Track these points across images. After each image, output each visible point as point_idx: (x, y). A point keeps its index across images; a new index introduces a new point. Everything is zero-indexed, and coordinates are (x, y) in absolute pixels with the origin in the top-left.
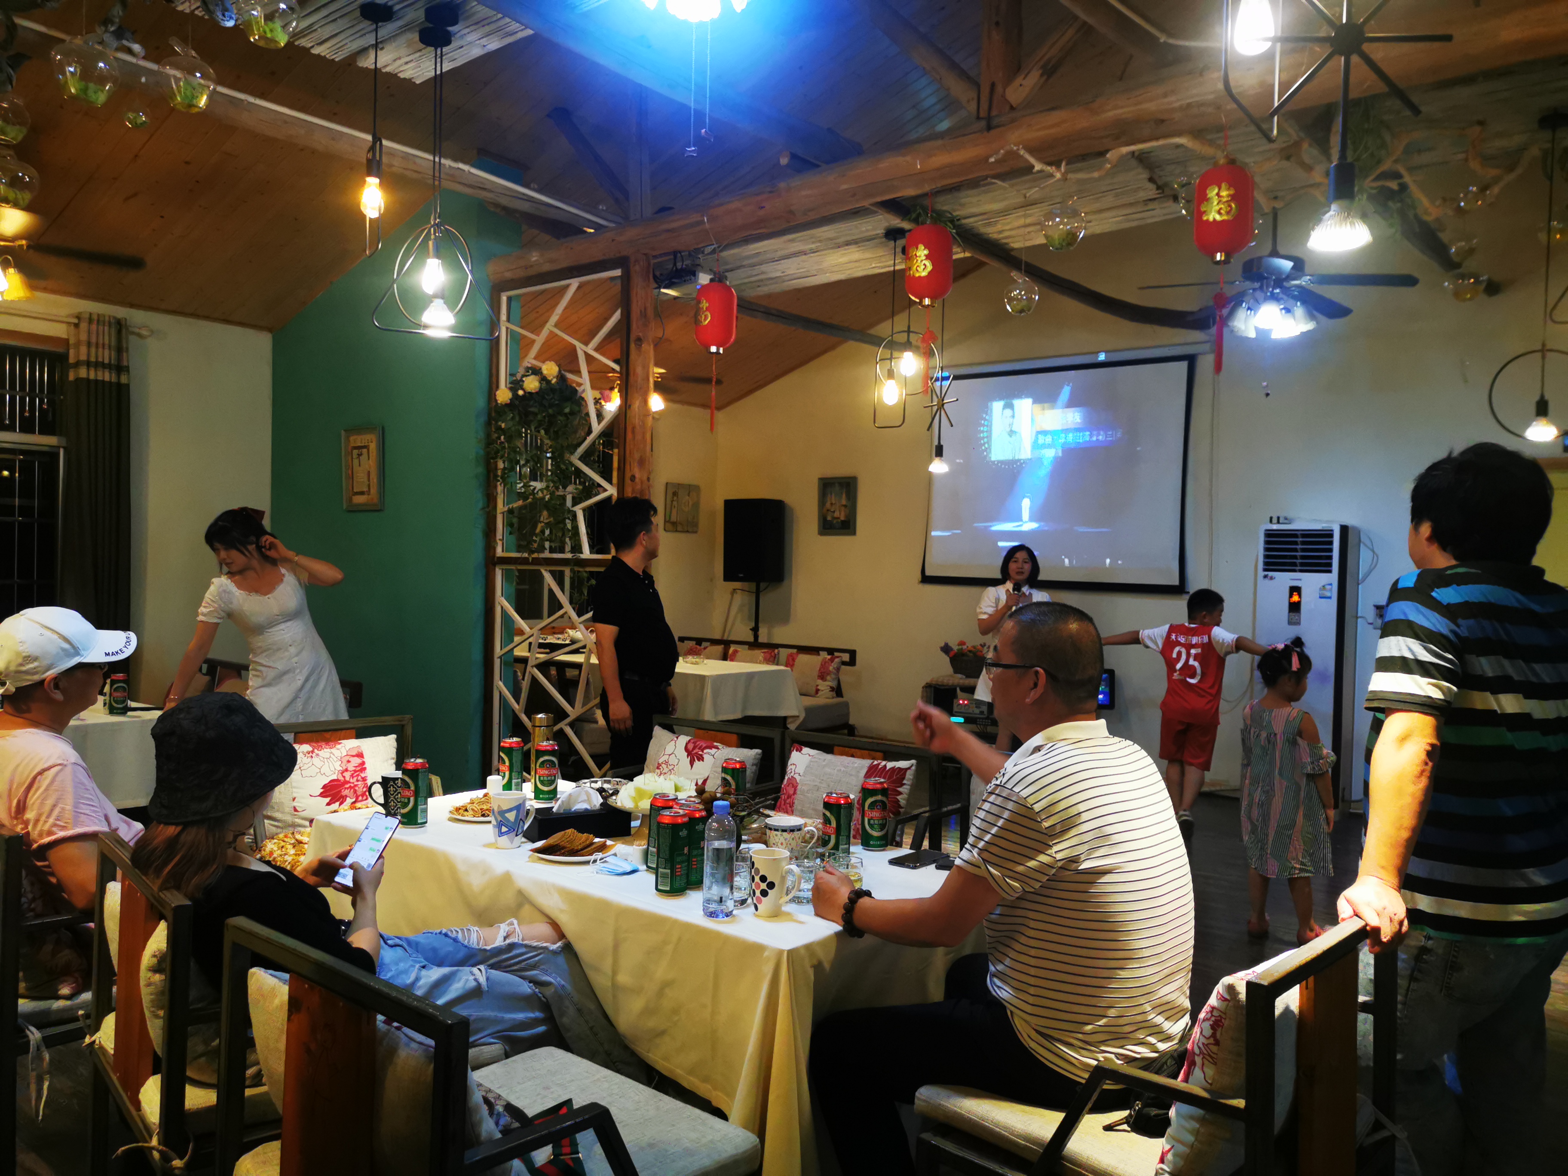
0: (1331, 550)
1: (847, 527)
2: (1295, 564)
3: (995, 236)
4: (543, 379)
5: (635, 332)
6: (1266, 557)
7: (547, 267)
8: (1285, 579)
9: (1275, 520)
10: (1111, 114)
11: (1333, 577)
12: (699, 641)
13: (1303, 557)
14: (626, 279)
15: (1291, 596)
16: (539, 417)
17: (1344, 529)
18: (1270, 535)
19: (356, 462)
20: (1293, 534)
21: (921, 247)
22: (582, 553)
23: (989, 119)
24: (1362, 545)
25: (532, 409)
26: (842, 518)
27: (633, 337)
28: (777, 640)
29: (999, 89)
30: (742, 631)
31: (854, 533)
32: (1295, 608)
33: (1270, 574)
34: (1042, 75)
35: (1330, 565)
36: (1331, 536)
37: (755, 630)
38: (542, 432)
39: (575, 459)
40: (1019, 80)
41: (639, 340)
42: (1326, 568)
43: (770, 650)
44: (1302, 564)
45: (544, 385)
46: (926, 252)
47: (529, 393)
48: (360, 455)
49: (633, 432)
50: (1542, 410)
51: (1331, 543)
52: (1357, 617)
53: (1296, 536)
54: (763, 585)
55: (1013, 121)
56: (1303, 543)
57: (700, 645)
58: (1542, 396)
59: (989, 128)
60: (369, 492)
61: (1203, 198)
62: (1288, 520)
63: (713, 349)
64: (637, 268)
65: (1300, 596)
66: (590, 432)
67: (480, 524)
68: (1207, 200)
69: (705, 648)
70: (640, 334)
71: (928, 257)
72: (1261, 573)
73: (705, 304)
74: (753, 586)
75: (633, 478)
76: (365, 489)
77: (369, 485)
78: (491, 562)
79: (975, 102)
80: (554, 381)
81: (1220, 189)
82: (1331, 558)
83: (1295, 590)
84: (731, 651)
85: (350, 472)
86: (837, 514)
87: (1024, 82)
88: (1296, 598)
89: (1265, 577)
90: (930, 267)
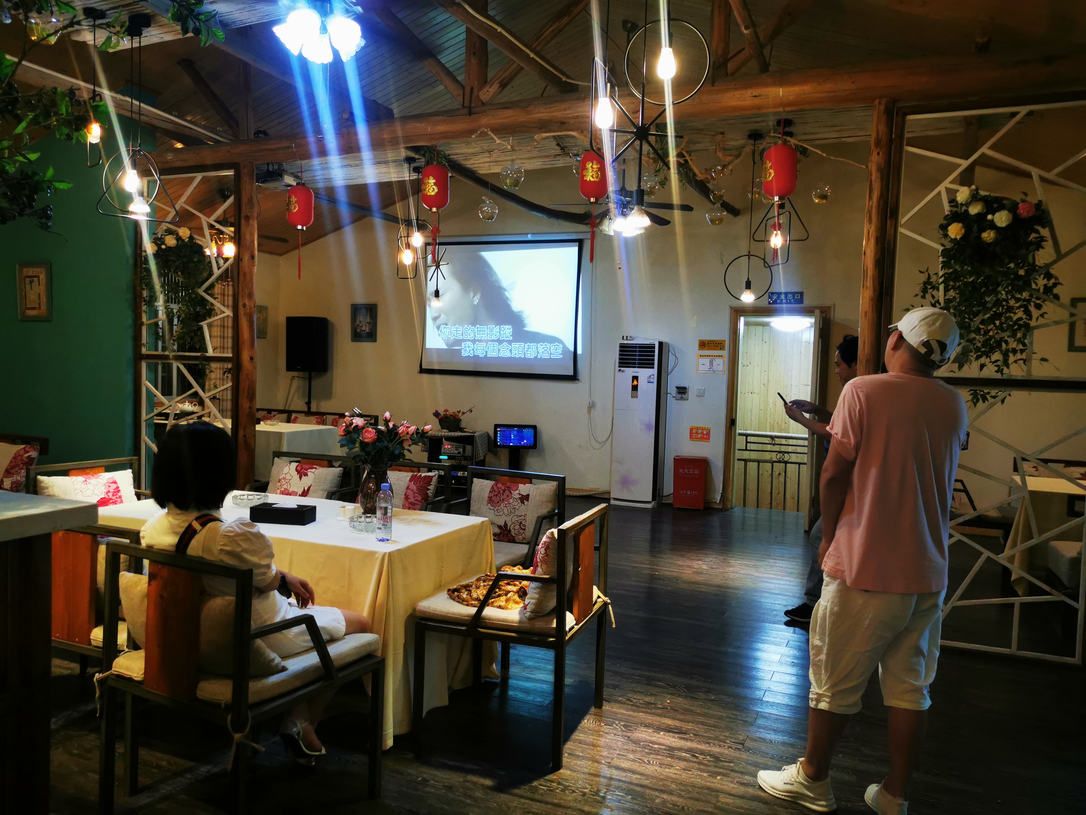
0: (654, 356)
1: (372, 336)
2: (635, 364)
3: (469, 166)
4: (179, 238)
5: (245, 211)
6: (620, 359)
7: (179, 164)
8: (630, 372)
9: (625, 338)
10: (537, 115)
11: (654, 371)
12: (269, 411)
13: (639, 359)
14: (238, 176)
15: (633, 382)
16: (177, 263)
17: (661, 344)
18: (622, 346)
19: (28, 287)
20: (634, 346)
21: (431, 178)
22: (207, 352)
23: (470, 108)
24: (670, 353)
25: (172, 258)
26: (367, 331)
27: (243, 215)
28: (323, 410)
29: (475, 91)
30: (299, 404)
31: (375, 341)
32: (635, 388)
33: (622, 369)
34: (499, 87)
35: (653, 364)
36: (654, 347)
37: (309, 403)
38: (179, 273)
39: (201, 291)
40: (487, 88)
41: (247, 218)
42: (651, 366)
43: (321, 417)
44: (639, 364)
45: (180, 242)
46: (434, 181)
47: (169, 247)
48: (31, 282)
49: (244, 276)
50: (748, 286)
51: (654, 352)
52: (667, 394)
53: (636, 347)
54: (313, 374)
55: (484, 111)
56: (640, 351)
57: (270, 414)
58: (748, 279)
59: (470, 114)
60: (40, 308)
61: (584, 168)
62: (632, 338)
63: (299, 227)
64: (246, 171)
65: (637, 381)
66: (211, 274)
67: (130, 333)
68: (587, 169)
69: (274, 416)
70: (248, 214)
71: (435, 184)
72: (618, 368)
73: (294, 199)
74: (307, 373)
75: (244, 305)
76: (37, 306)
77: (40, 304)
78: (138, 357)
79: (462, 97)
80: (187, 240)
81: (593, 163)
82: (653, 360)
83: (635, 378)
84: (293, 417)
85: (23, 294)
86: (363, 328)
87: (489, 90)
88: (635, 383)
89: (620, 370)
90: (436, 190)
